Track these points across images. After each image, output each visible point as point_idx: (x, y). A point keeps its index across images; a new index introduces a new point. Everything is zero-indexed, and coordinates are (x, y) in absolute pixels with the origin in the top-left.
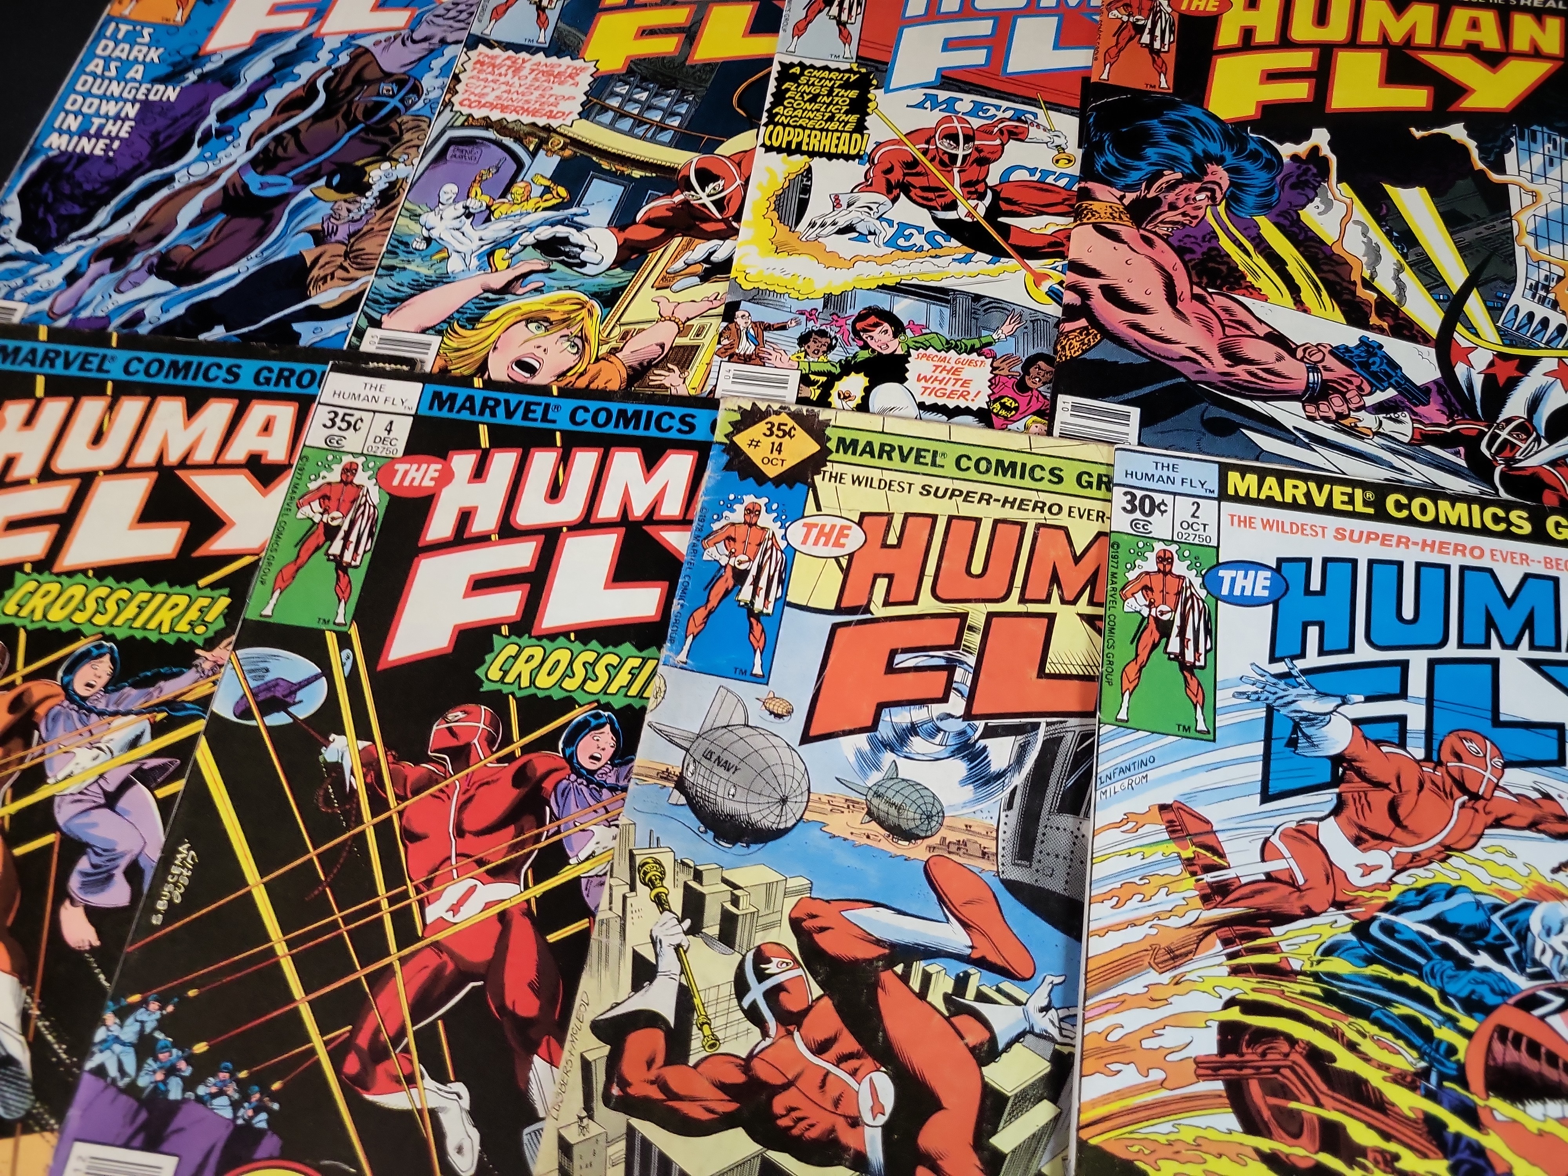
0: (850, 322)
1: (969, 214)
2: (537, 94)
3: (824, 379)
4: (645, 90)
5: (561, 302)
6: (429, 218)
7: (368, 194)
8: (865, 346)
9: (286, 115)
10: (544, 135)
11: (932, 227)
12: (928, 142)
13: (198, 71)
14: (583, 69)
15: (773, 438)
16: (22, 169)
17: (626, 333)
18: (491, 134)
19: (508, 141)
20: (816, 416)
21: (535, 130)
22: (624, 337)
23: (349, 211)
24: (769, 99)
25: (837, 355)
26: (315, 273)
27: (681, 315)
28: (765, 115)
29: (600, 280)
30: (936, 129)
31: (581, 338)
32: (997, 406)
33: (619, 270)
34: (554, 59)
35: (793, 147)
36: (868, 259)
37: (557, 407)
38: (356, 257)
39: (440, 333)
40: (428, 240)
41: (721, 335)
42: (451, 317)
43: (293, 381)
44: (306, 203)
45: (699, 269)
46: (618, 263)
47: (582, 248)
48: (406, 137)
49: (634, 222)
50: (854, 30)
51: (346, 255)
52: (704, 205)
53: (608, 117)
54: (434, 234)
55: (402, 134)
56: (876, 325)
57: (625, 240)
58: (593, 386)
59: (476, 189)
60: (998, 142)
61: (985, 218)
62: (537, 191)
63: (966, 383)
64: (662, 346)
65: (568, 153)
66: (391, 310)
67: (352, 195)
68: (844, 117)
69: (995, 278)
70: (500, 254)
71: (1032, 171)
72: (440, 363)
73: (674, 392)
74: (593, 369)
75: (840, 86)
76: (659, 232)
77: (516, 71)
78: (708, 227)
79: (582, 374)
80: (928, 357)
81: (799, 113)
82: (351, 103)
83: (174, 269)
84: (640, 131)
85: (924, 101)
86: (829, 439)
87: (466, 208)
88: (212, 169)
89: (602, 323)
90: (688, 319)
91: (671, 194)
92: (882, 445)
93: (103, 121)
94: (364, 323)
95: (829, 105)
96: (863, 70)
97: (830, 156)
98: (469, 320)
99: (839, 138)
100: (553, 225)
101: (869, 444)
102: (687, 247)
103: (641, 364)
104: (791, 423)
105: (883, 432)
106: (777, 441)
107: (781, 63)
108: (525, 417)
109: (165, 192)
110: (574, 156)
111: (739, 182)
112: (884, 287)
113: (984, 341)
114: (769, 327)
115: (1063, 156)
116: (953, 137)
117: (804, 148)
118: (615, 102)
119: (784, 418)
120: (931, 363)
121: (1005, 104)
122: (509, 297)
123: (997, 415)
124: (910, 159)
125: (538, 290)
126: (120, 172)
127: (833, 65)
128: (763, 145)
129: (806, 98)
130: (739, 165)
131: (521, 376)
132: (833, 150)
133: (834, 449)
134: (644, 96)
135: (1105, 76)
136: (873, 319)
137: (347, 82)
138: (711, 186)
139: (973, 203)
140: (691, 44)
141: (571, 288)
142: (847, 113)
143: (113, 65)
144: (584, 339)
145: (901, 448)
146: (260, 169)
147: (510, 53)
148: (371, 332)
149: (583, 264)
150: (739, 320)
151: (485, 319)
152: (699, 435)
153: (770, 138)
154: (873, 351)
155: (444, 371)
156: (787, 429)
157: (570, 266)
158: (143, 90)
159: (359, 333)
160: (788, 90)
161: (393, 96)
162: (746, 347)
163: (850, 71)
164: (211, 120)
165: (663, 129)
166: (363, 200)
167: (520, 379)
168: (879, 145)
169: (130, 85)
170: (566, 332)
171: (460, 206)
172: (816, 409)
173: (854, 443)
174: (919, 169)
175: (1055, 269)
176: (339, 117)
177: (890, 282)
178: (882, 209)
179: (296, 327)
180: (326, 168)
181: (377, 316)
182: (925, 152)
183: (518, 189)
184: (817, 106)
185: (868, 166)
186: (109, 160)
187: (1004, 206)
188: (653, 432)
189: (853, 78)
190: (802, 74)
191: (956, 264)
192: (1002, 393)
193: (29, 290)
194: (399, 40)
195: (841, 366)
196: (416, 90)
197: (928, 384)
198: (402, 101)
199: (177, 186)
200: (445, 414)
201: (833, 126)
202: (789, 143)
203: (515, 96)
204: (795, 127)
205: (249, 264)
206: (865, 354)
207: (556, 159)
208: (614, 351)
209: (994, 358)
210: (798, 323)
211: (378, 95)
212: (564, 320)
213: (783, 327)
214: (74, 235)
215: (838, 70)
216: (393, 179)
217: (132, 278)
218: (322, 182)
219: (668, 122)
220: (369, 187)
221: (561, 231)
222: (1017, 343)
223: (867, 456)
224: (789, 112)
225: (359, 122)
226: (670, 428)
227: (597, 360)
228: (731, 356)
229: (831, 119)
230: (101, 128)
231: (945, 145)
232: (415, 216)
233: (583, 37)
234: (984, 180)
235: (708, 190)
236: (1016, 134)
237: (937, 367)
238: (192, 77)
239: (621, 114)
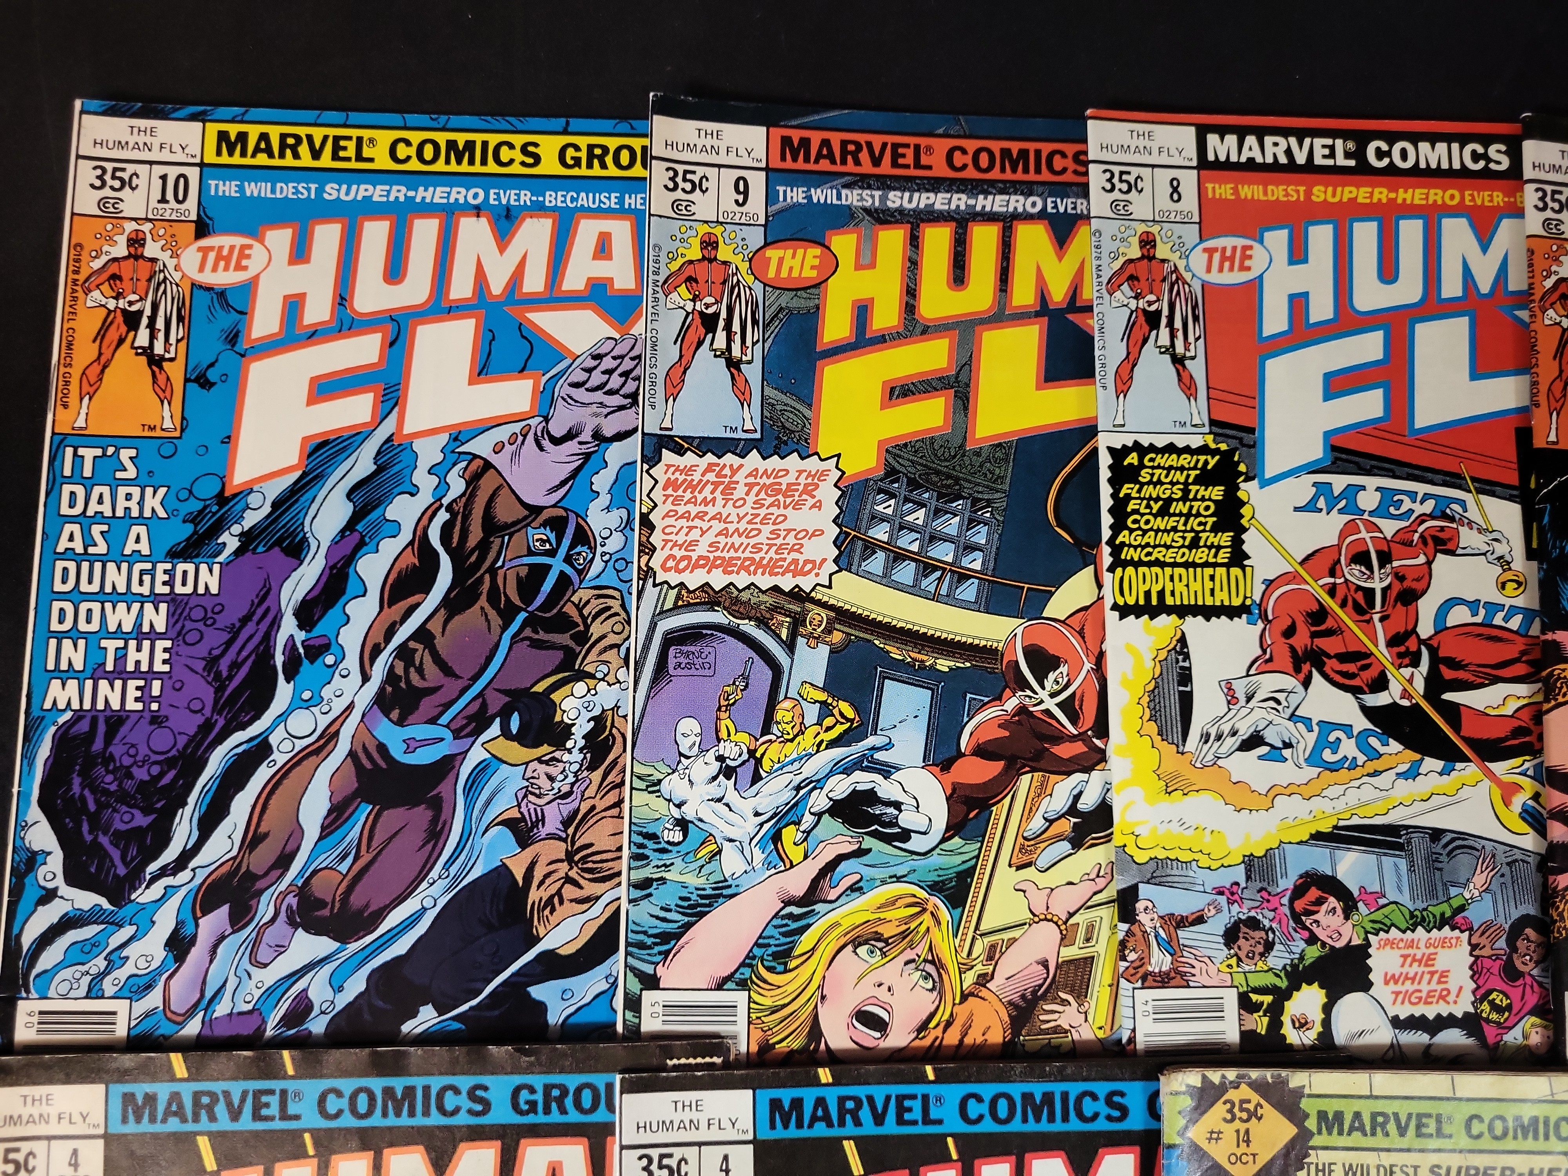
0: (1285, 901)
1: (1405, 694)
2: (766, 529)
3: (1268, 999)
4: (922, 505)
5: (891, 903)
6: (673, 785)
7: (569, 744)
8: (1312, 940)
9: (403, 605)
10: (795, 608)
11: (1361, 723)
12: (1332, 574)
13: (236, 529)
14: (822, 475)
15: (1237, 1124)
16: (29, 758)
17: (993, 947)
18: (719, 617)
19: (748, 627)
20: (1285, 1082)
21: (782, 601)
22: (992, 954)
23: (552, 779)
24: (1107, 520)
25: (1278, 959)
26: (534, 895)
27: (1060, 910)
28: (1106, 550)
29: (935, 860)
30: (1339, 546)
31: (932, 962)
32: (1486, 1006)
33: (957, 841)
34: (775, 461)
35: (1154, 602)
36: (1290, 790)
37: (939, 1099)
38: (584, 859)
39: (743, 985)
40: (683, 824)
41: (1123, 944)
42: (750, 956)
43: (569, 1102)
44: (482, 771)
45: (1066, 826)
46: (954, 828)
47: (897, 805)
48: (596, 630)
49: (960, 755)
50: (1197, 368)
51: (569, 857)
52: (1047, 712)
53: (877, 563)
54: (689, 812)
55: (587, 627)
56: (1320, 902)
57: (955, 787)
58: (968, 1040)
59: (726, 723)
60: (1422, 559)
61: (1425, 697)
62: (812, 713)
63: (1444, 974)
64: (1045, 964)
65: (837, 637)
66: (666, 953)
67: (545, 749)
68: (1213, 539)
69: (1453, 798)
70: (789, 834)
71: (1473, 606)
72: (757, 1035)
73: (1076, 1037)
74: (962, 1012)
75: (1198, 481)
76: (997, 767)
77: (729, 490)
78: (1065, 751)
79: (949, 1024)
80: (1391, 943)
81: (1150, 538)
82: (493, 571)
83: (326, 912)
84: (929, 583)
85: (1315, 499)
86: (1307, 1116)
87: (721, 758)
88: (324, 722)
89: (955, 935)
90: (1071, 915)
91: (998, 698)
92: (1374, 1116)
93: (121, 643)
94: (635, 985)
95: (1188, 515)
96: (1223, 447)
97: (1208, 612)
98: (776, 956)
99: (1212, 578)
100: (847, 771)
101: (1357, 1115)
102: (1043, 791)
103: (1023, 997)
104: (1255, 1098)
105: (1371, 1097)
106: (1243, 1127)
107: (1111, 450)
108: (900, 1121)
109: (263, 774)
110: (847, 643)
111: (1088, 666)
112: (1318, 837)
113: (1456, 903)
114: (1182, 922)
115: (1509, 575)
116: (1361, 558)
117: (1169, 601)
118: (880, 533)
119: (1245, 1091)
120: (1397, 953)
121: (1422, 488)
122: (818, 907)
123: (1488, 1021)
124: (1315, 607)
125: (856, 889)
126: (182, 741)
127: (1181, 442)
128: (1115, 607)
129: (1156, 507)
130: (1081, 633)
131: (869, 1037)
132: (1209, 602)
133: (1314, 1129)
134: (919, 516)
135: (1552, 437)
136: (1314, 893)
137: (476, 534)
138: (1052, 676)
139: (1407, 672)
140: (966, 409)
141: (899, 879)
142: (1215, 529)
143: (96, 530)
144: (937, 963)
145: (1396, 1115)
146: (395, 714)
147: (710, 458)
148: (648, 997)
149: (905, 835)
150: (1142, 917)
151: (798, 951)
152: (1137, 1121)
153: (1122, 593)
154: (1324, 945)
155: (766, 1047)
156: (1251, 1107)
157: (887, 839)
158: (161, 577)
159: (633, 1004)
160: (1128, 497)
161: (552, 553)
162: (1160, 961)
163: (1204, 450)
164: (289, 627)
165: (963, 577)
166: (566, 757)
167: (869, 1043)
168: (1270, 584)
169: (138, 567)
170: (909, 955)
171: (710, 756)
172: (1284, 1073)
173: (1339, 1116)
174: (1329, 623)
175: (1524, 774)
176: (483, 601)
177: (1325, 827)
178: (1294, 700)
179: (537, 992)
180: (496, 702)
181: (648, 969)
182: (1332, 591)
183: (783, 713)
184: (1172, 524)
185: (1260, 625)
186: (156, 720)
187: (1448, 674)
188: (1075, 1125)
189: (1212, 462)
190: (1142, 466)
191: (1401, 781)
192: (1488, 986)
193: (122, 974)
194: (530, 437)
195: (1287, 974)
196: (583, 537)
197: (1398, 987)
198: (568, 560)
199: (280, 758)
200: (793, 1132)
201: (1200, 556)
202: (1148, 594)
203: (736, 540)
204: (1149, 564)
205: (436, 890)
206: (1313, 953)
207: (824, 651)
208: (983, 980)
209: (1471, 929)
210: (1219, 911)
211: (530, 553)
212: (904, 935)
213: (1200, 920)
214: (153, 867)
215: (1187, 450)
216: (597, 712)
217: (270, 936)
218: (495, 729)
219: (965, 562)
220: (566, 731)
221: (863, 780)
222: (1495, 902)
223: (1357, 1134)
224: (1135, 539)
225: (519, 610)
226: (1096, 1116)
227: (964, 997)
228: (1144, 978)
229: (1194, 544)
230: (121, 657)
231: (1354, 574)
232: (654, 786)
233: (807, 413)
234: (1414, 631)
235: (1049, 683)
236: (1442, 542)
237: (1405, 957)
238: (230, 541)
239: (898, 556)
